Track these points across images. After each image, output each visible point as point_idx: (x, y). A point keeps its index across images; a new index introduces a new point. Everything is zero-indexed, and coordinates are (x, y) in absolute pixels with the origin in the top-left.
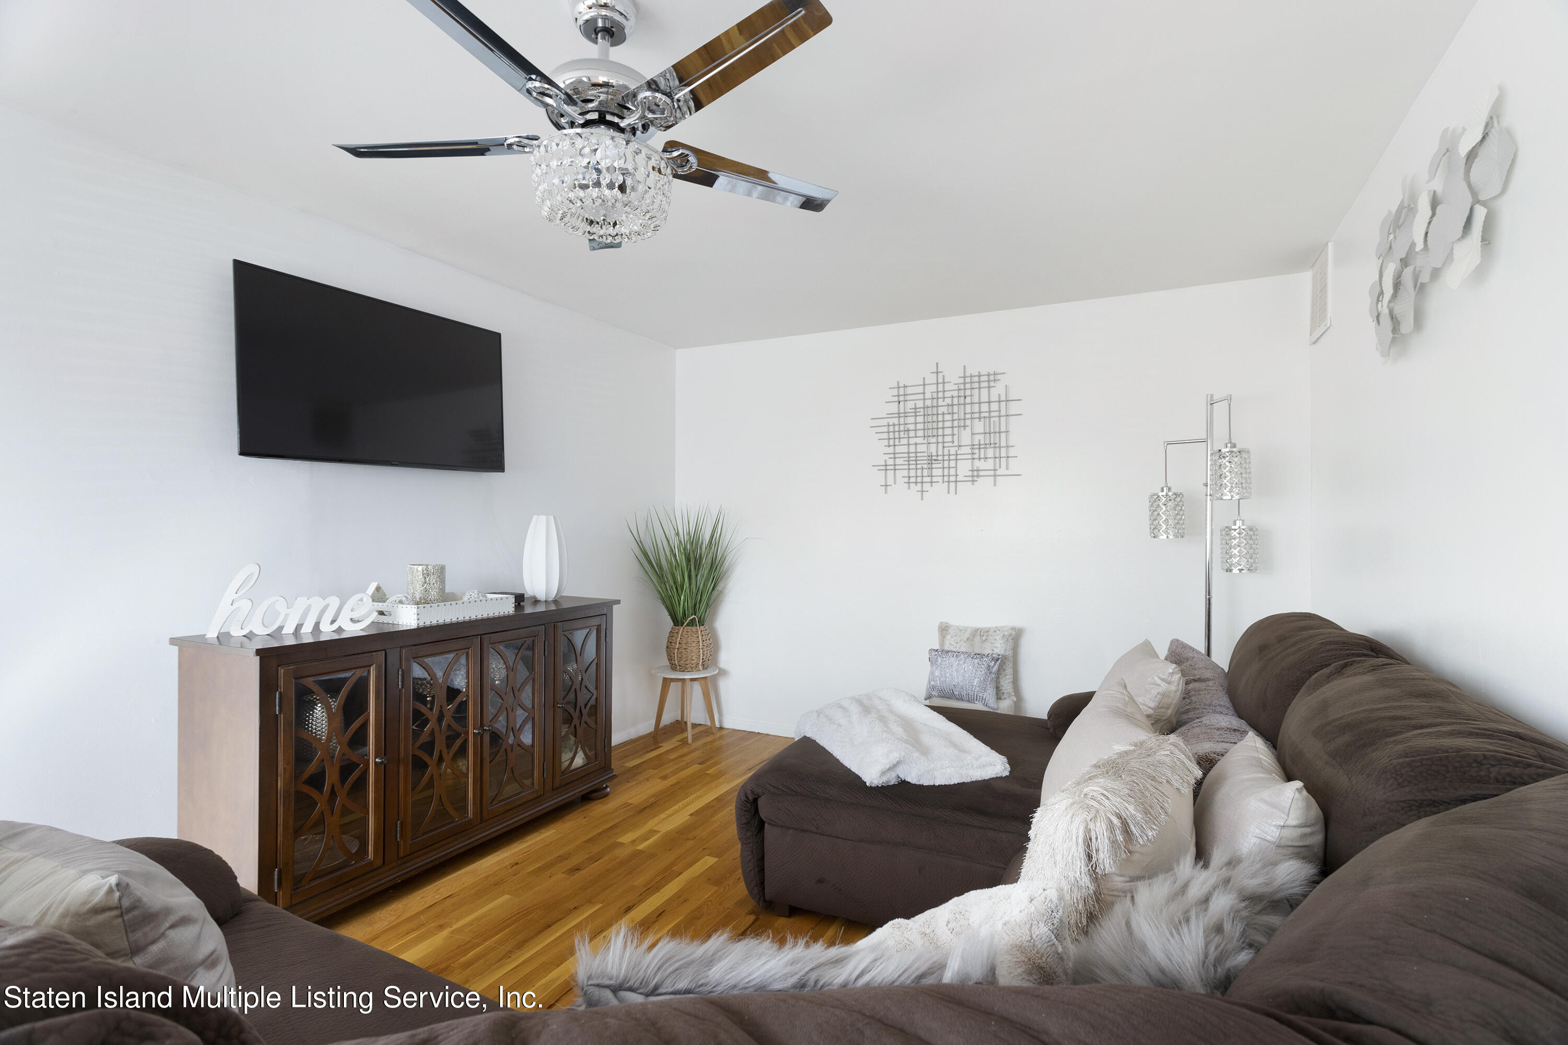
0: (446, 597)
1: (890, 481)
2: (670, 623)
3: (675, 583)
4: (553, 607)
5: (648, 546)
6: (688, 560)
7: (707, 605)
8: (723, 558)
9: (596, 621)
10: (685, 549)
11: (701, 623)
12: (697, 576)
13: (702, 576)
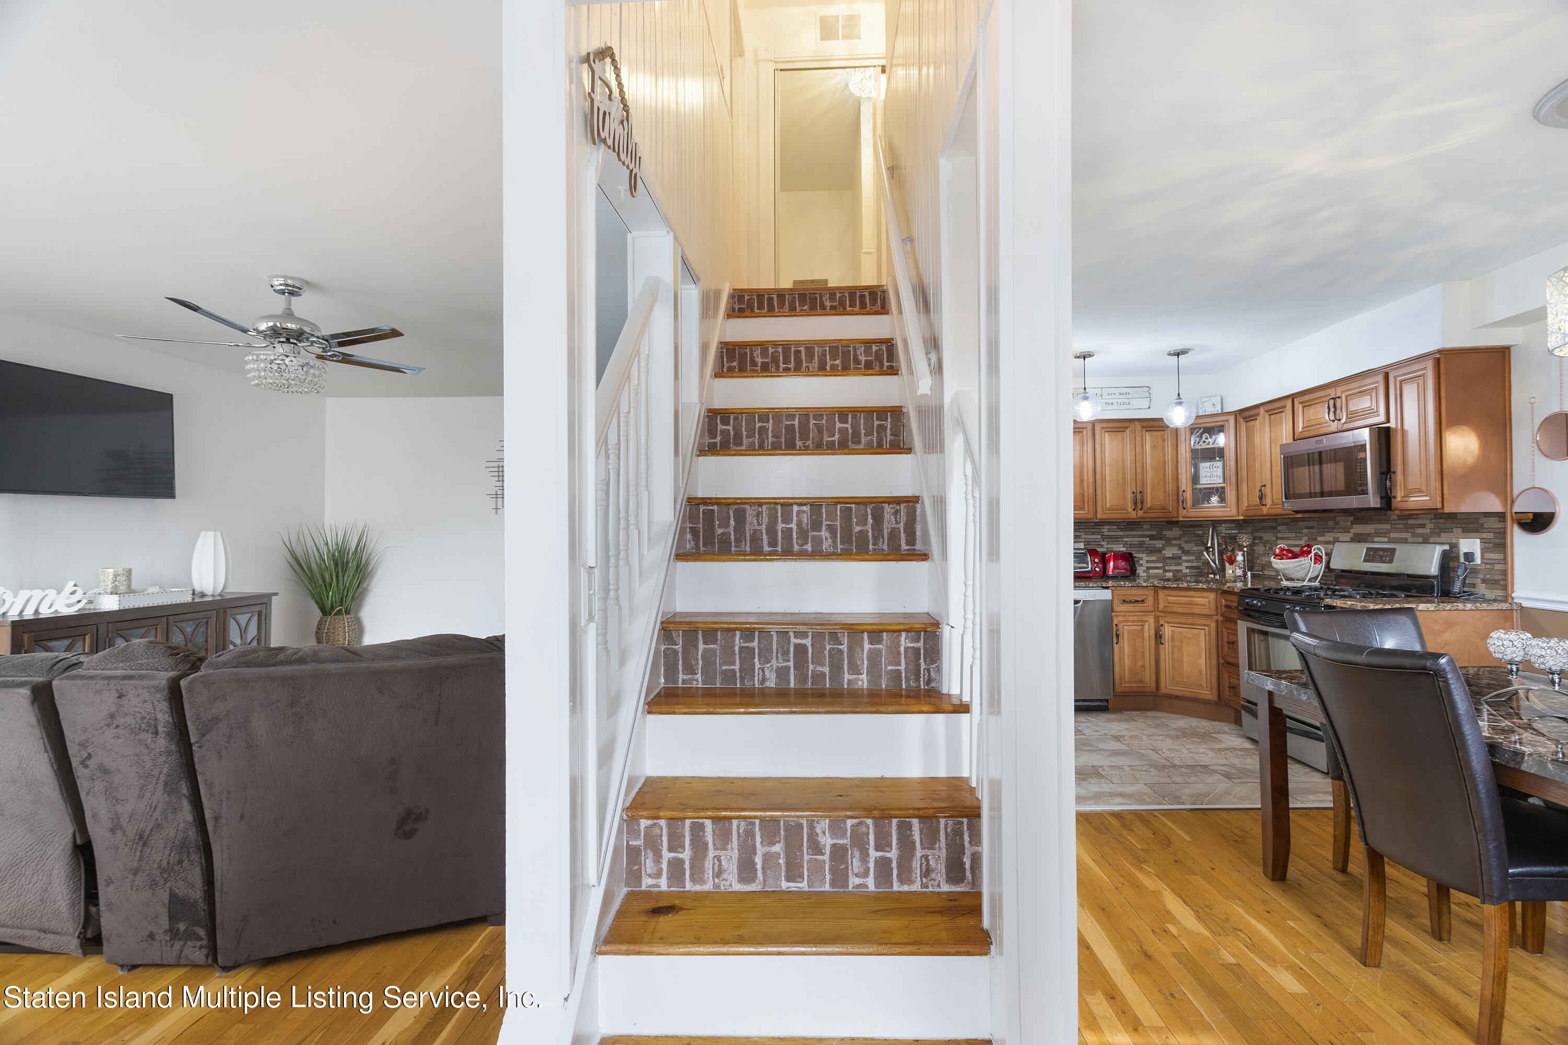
0: (130, 591)
1: (500, 506)
2: (318, 614)
3: (324, 581)
4: (219, 598)
5: (299, 553)
6: (336, 564)
7: (353, 598)
8: (367, 564)
9: (258, 608)
10: (333, 556)
11: (347, 612)
12: (343, 576)
13: (349, 576)
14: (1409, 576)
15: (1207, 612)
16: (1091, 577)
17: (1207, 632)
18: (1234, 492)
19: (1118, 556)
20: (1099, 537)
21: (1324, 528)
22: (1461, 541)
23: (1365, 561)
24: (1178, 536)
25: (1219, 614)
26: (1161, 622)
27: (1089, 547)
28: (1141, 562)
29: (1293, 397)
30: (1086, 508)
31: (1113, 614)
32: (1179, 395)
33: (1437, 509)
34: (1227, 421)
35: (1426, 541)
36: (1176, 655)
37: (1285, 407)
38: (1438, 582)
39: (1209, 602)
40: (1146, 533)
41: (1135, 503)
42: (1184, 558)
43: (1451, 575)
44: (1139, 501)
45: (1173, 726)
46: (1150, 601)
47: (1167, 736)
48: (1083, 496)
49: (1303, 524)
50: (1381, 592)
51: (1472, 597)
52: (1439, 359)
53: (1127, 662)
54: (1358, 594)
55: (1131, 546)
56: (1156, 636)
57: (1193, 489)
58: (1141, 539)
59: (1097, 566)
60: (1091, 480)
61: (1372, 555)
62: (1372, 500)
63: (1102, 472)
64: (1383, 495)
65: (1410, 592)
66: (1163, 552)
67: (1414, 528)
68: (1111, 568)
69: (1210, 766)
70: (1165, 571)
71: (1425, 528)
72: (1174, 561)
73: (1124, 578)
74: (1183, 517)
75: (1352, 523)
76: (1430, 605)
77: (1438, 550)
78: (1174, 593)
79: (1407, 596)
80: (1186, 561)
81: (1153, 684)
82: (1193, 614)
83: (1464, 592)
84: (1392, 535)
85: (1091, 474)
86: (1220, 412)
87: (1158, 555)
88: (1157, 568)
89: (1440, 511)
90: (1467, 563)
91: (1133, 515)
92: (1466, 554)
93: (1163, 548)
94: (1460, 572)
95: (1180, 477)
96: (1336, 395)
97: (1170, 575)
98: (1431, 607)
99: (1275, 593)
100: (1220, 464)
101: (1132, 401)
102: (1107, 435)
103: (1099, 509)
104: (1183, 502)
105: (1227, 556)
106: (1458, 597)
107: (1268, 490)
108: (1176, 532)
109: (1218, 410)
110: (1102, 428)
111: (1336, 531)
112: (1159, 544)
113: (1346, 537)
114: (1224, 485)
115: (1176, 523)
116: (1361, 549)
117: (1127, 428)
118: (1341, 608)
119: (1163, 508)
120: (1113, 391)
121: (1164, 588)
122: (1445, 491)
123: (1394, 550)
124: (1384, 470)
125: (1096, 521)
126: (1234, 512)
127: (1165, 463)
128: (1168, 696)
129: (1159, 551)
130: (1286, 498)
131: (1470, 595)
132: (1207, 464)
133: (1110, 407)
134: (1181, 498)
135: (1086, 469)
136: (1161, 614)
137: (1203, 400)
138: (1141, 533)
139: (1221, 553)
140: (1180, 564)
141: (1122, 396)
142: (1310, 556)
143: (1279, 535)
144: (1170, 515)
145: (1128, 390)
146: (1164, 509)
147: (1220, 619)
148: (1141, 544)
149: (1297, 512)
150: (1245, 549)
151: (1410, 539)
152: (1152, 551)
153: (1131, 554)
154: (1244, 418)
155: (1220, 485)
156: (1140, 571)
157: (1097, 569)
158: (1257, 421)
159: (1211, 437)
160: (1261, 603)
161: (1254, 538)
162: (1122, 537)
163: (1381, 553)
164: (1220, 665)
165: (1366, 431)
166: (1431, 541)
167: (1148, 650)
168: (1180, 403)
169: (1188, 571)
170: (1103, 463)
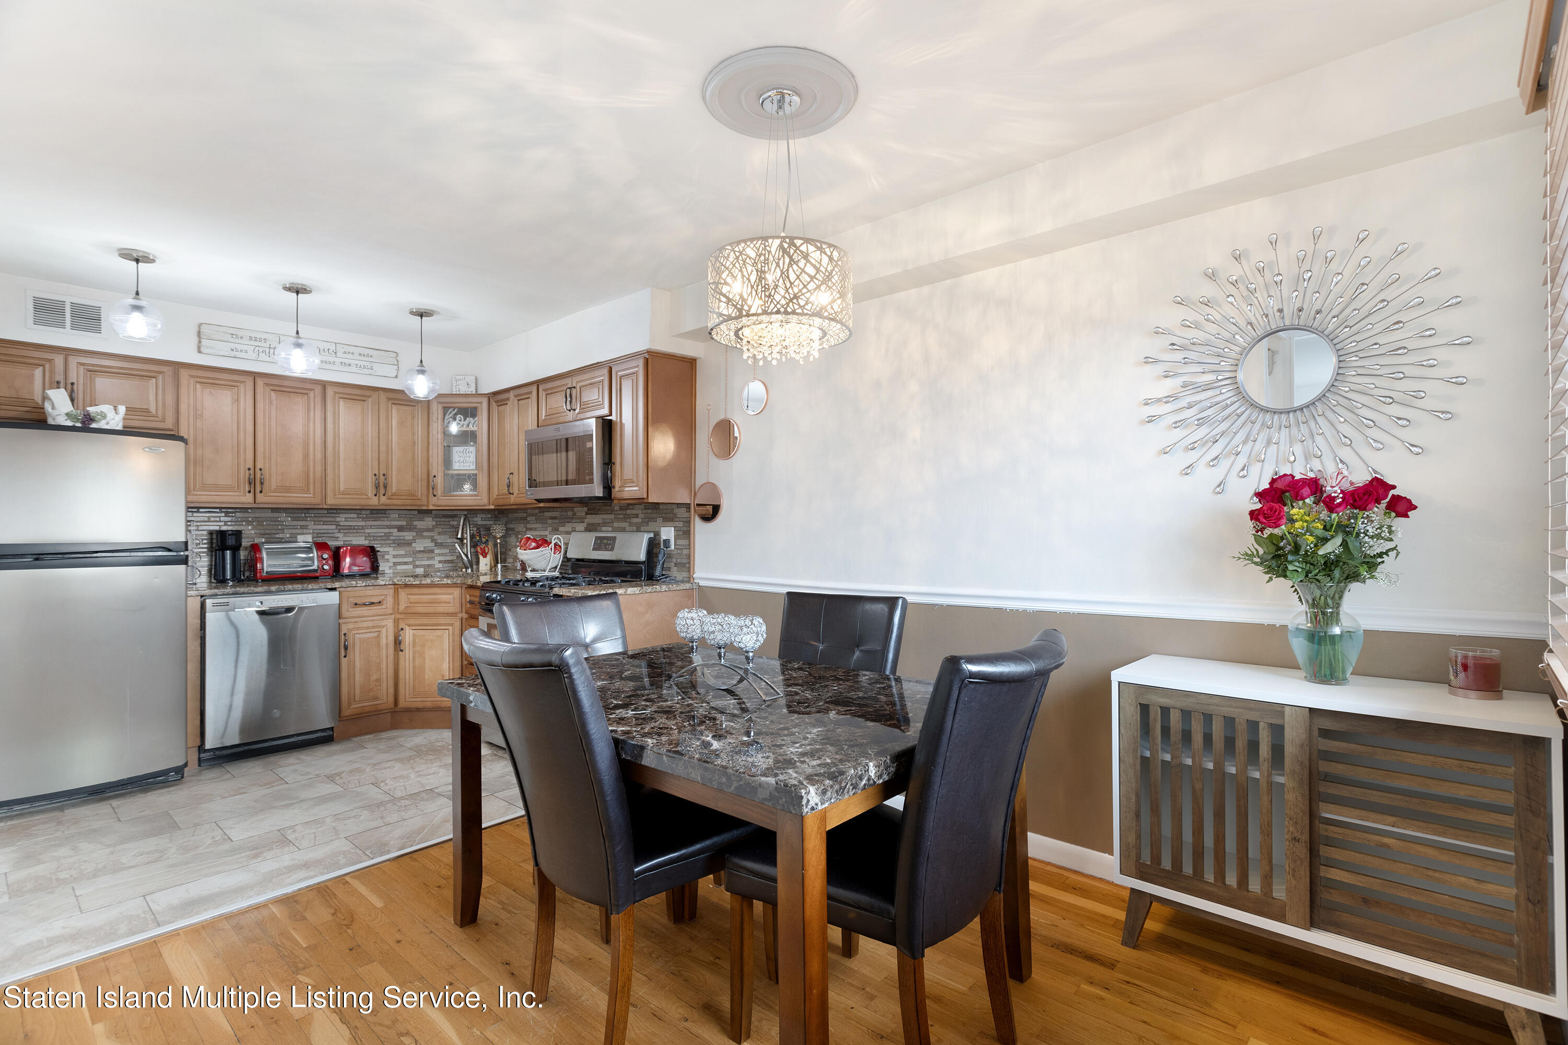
14: (627, 562)
15: (451, 609)
16: (317, 578)
17: (451, 632)
18: (486, 480)
19: (356, 551)
20: (334, 527)
21: (564, 518)
22: (663, 529)
23: (594, 549)
24: (431, 527)
25: (464, 612)
26: (402, 625)
27: (320, 540)
28: (387, 557)
29: (538, 383)
30: (312, 491)
31: (341, 621)
32: (421, 362)
33: (643, 498)
34: (481, 403)
35: (638, 530)
36: (417, 663)
37: (531, 393)
38: (645, 567)
39: (454, 599)
40: (393, 523)
41: (377, 487)
42: (437, 551)
43: (655, 560)
44: (381, 486)
45: (409, 745)
46: (390, 601)
47: (397, 760)
48: (308, 476)
49: (548, 514)
50: (603, 578)
51: (668, 579)
52: (647, 359)
53: (358, 678)
54: (584, 582)
55: (375, 538)
56: (395, 642)
57: (445, 475)
58: (387, 530)
59: (327, 563)
60: (319, 456)
61: (601, 544)
62: (598, 491)
63: (334, 447)
64: (606, 485)
65: (626, 577)
66: (414, 545)
67: (630, 518)
68: (347, 565)
69: (437, 788)
70: (416, 566)
71: (638, 517)
72: (425, 555)
73: (364, 576)
74: (433, 505)
75: (587, 514)
76: (636, 588)
77: (646, 537)
78: (416, 590)
79: (623, 581)
80: (439, 555)
81: (391, 699)
82: (436, 614)
83: (663, 575)
84: (616, 525)
85: (319, 447)
86: (474, 392)
87: (408, 548)
88: (406, 563)
89: (645, 501)
90: (665, 549)
91: (374, 502)
92: (665, 541)
93: (414, 540)
94: (660, 556)
95: (431, 460)
96: (572, 384)
97: (420, 571)
98: (636, 590)
99: (514, 585)
100: (472, 449)
101: (375, 366)
102: (342, 403)
103: (329, 492)
104: (433, 489)
105: (481, 549)
106: (658, 580)
107: (514, 479)
108: (429, 522)
109: (472, 390)
110: (336, 393)
111: (573, 521)
112: (408, 536)
113: (581, 527)
114: (476, 472)
115: (428, 512)
116: (591, 537)
117: (369, 397)
118: (567, 596)
119: (412, 495)
120: (351, 349)
121: (406, 586)
122: (649, 482)
123: (615, 538)
124: (607, 461)
125: (325, 507)
126: (485, 501)
127: (414, 443)
128: (408, 710)
129: (409, 544)
130: (530, 487)
131: (666, 578)
132: (461, 449)
133: (347, 369)
134: (431, 484)
135: (311, 442)
136: (402, 616)
137: (458, 378)
138: (387, 523)
139: (474, 545)
140: (432, 558)
141: (362, 358)
142: (550, 546)
143: (529, 526)
144: (418, 503)
145: (371, 352)
146: (414, 495)
147: (465, 616)
148: (387, 536)
149: (539, 501)
150: (498, 541)
151: (628, 528)
152: (400, 544)
153: (372, 549)
154: (496, 402)
155: (473, 472)
156: (383, 566)
157: (326, 567)
158: (508, 406)
159: (465, 420)
160: (500, 596)
161: (508, 529)
162: (363, 527)
163: (606, 541)
164: (464, 667)
165: (593, 422)
166: (642, 530)
167: (384, 660)
168: (422, 372)
169: (441, 565)
170: (336, 435)
